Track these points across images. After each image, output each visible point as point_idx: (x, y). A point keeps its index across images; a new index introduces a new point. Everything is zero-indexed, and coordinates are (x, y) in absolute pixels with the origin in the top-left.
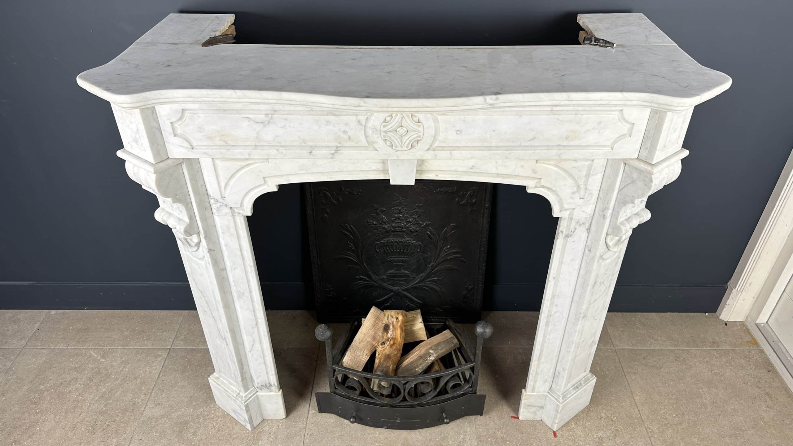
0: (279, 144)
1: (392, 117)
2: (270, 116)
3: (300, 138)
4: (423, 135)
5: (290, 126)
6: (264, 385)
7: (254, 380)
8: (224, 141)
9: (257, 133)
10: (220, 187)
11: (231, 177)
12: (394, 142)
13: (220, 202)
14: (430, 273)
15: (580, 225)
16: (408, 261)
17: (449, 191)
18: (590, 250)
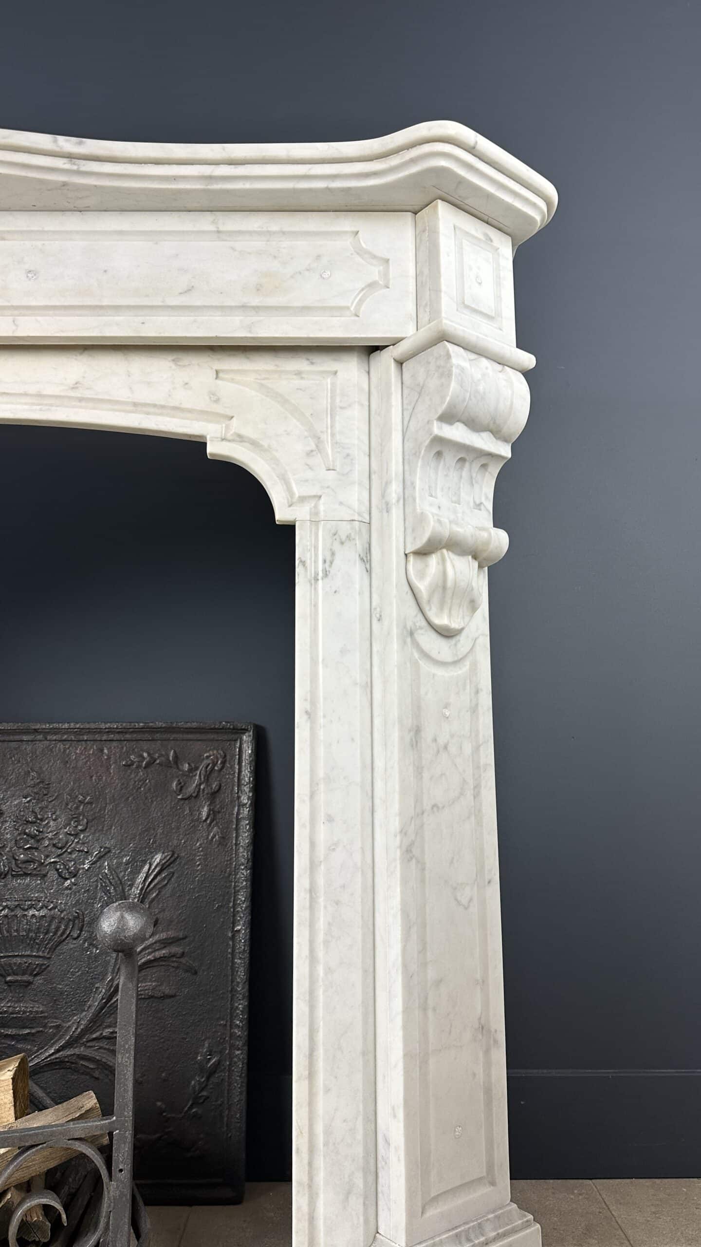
14: (102, 1009)
15: (342, 543)
16: (45, 969)
17: (158, 761)
18: (381, 616)
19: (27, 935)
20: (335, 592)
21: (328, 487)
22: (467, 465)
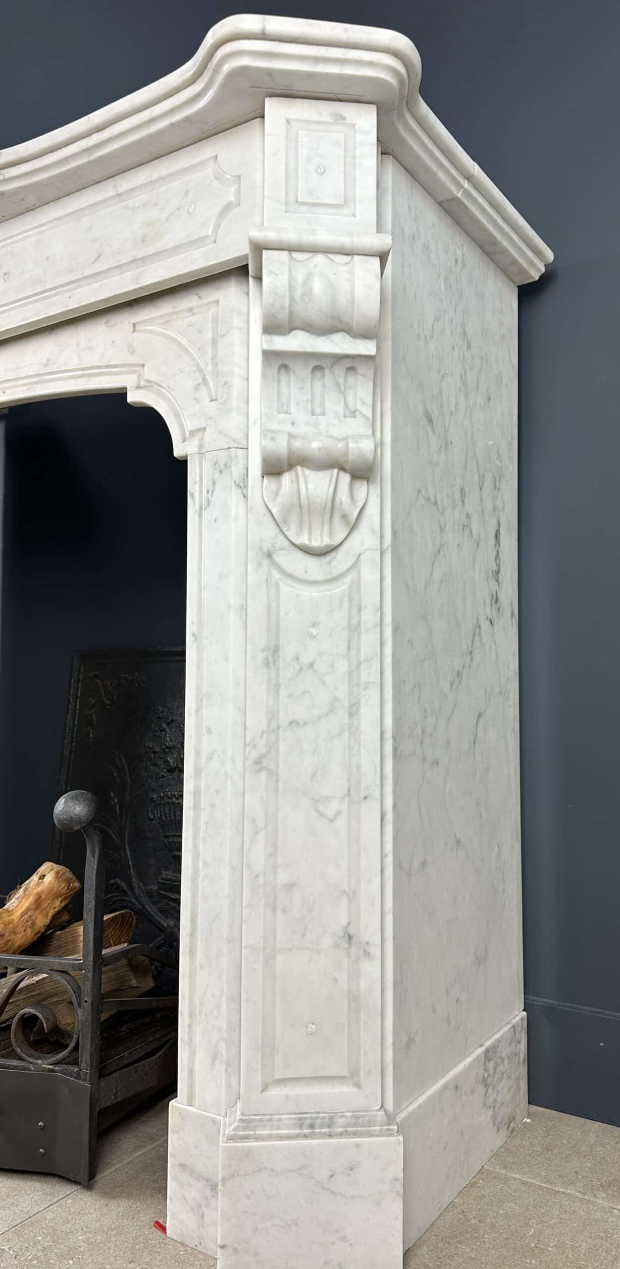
15: (221, 472)
20: (215, 520)
21: (210, 418)
22: (327, 372)
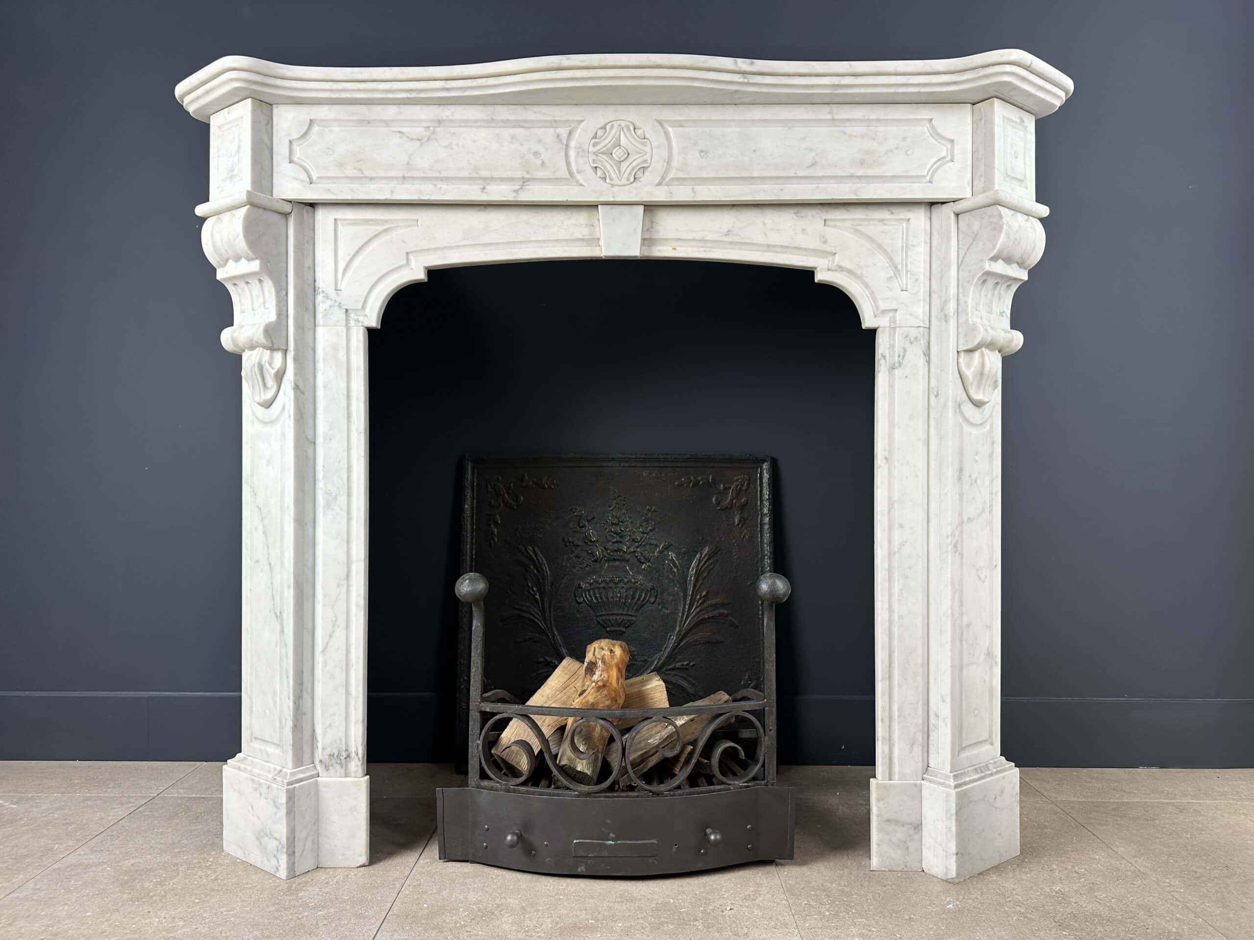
0: (438, 175)
1: (606, 131)
2: (431, 129)
3: (470, 164)
4: (651, 159)
5: (457, 145)
6: (336, 754)
7: (317, 742)
8: (360, 170)
9: (410, 157)
10: (336, 271)
11: (357, 253)
12: (608, 172)
13: (332, 300)
14: (674, 649)
15: (911, 343)
16: (633, 623)
17: (701, 483)
18: (938, 394)
19: (619, 601)
20: (906, 377)
21: (902, 303)
22: (999, 286)
